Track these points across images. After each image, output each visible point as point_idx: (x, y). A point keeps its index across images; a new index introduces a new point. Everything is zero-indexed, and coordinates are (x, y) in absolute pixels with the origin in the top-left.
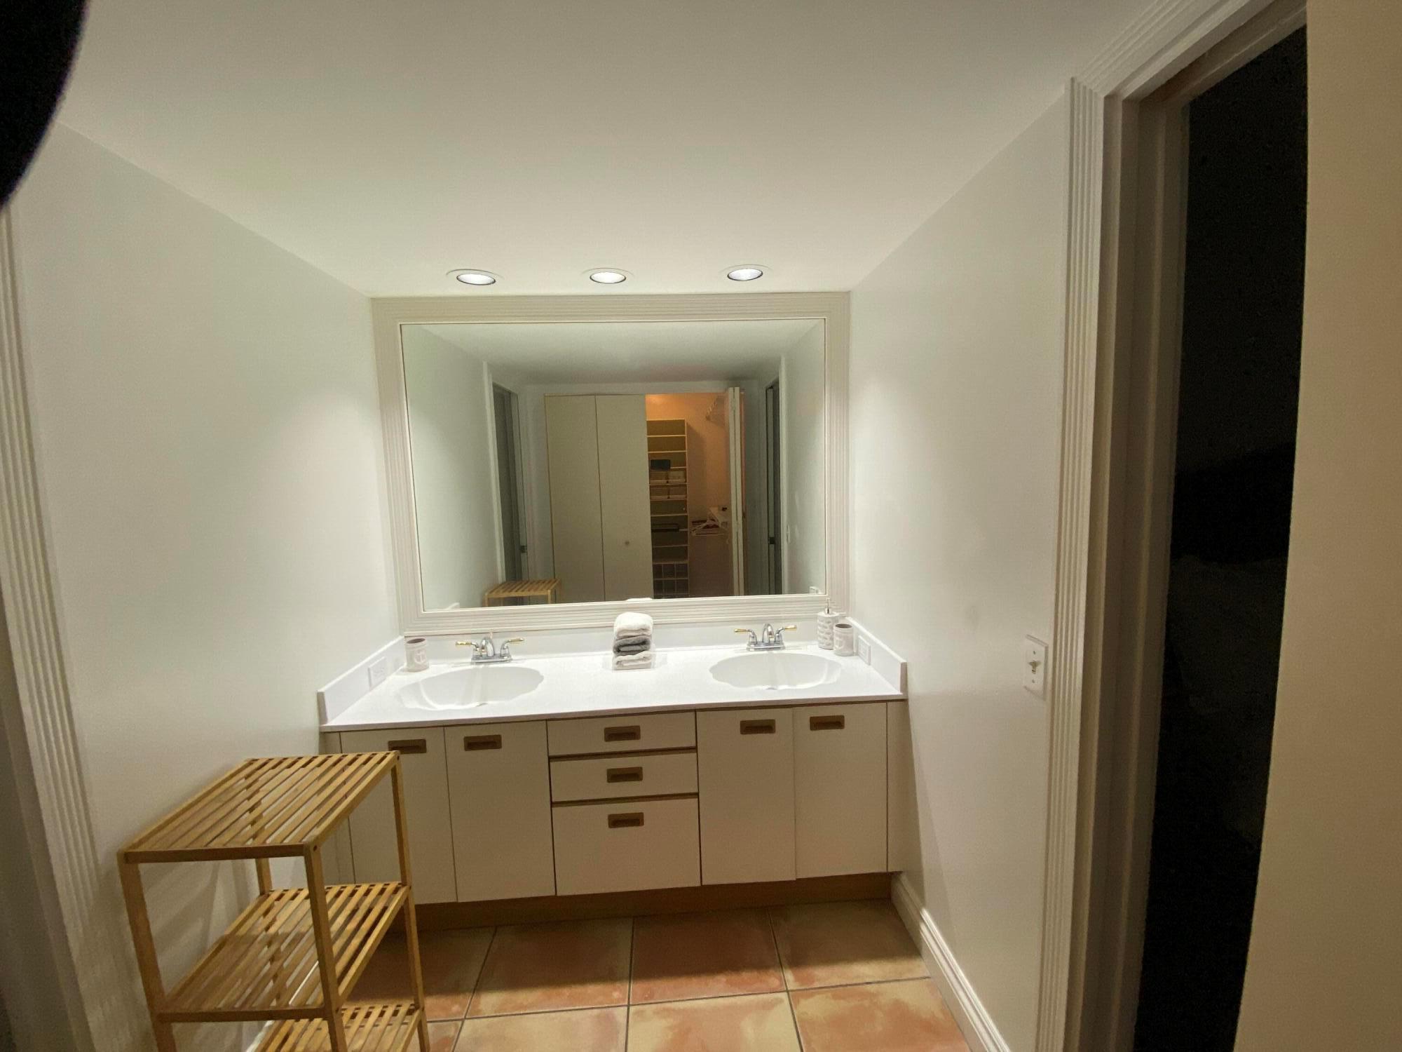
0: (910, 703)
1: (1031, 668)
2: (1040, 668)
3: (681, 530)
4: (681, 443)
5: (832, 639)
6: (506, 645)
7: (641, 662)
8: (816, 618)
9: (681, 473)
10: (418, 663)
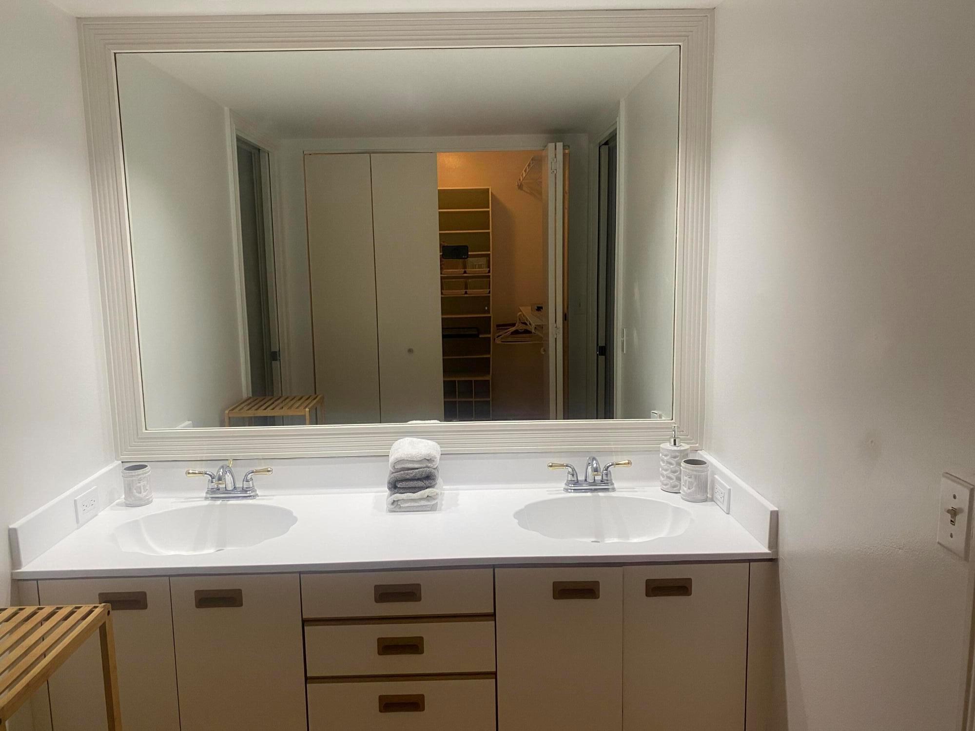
0: (780, 563)
1: (949, 516)
2: (962, 519)
3: (480, 336)
4: (483, 220)
5: (679, 479)
6: (249, 476)
7: (423, 503)
8: (658, 451)
9: (483, 261)
10: (140, 495)
